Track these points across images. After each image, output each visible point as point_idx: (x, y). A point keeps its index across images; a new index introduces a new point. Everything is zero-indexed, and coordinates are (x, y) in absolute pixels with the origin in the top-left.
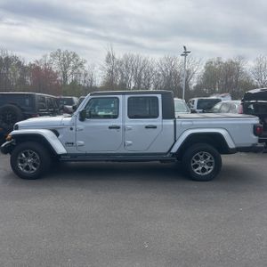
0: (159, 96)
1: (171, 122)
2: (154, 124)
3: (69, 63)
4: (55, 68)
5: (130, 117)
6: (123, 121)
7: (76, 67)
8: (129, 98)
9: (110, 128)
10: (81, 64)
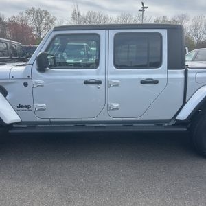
0: (164, 33)
1: (180, 74)
2: (154, 77)
3: (42, 20)
4: (31, 24)
5: (117, 66)
6: (106, 73)
7: (47, 24)
8: (116, 36)
9: (86, 83)
10: (52, 21)
